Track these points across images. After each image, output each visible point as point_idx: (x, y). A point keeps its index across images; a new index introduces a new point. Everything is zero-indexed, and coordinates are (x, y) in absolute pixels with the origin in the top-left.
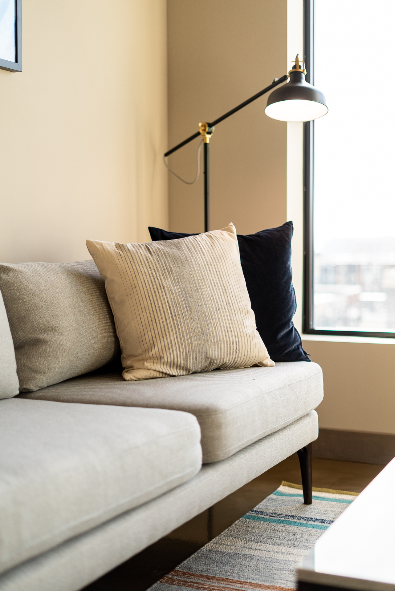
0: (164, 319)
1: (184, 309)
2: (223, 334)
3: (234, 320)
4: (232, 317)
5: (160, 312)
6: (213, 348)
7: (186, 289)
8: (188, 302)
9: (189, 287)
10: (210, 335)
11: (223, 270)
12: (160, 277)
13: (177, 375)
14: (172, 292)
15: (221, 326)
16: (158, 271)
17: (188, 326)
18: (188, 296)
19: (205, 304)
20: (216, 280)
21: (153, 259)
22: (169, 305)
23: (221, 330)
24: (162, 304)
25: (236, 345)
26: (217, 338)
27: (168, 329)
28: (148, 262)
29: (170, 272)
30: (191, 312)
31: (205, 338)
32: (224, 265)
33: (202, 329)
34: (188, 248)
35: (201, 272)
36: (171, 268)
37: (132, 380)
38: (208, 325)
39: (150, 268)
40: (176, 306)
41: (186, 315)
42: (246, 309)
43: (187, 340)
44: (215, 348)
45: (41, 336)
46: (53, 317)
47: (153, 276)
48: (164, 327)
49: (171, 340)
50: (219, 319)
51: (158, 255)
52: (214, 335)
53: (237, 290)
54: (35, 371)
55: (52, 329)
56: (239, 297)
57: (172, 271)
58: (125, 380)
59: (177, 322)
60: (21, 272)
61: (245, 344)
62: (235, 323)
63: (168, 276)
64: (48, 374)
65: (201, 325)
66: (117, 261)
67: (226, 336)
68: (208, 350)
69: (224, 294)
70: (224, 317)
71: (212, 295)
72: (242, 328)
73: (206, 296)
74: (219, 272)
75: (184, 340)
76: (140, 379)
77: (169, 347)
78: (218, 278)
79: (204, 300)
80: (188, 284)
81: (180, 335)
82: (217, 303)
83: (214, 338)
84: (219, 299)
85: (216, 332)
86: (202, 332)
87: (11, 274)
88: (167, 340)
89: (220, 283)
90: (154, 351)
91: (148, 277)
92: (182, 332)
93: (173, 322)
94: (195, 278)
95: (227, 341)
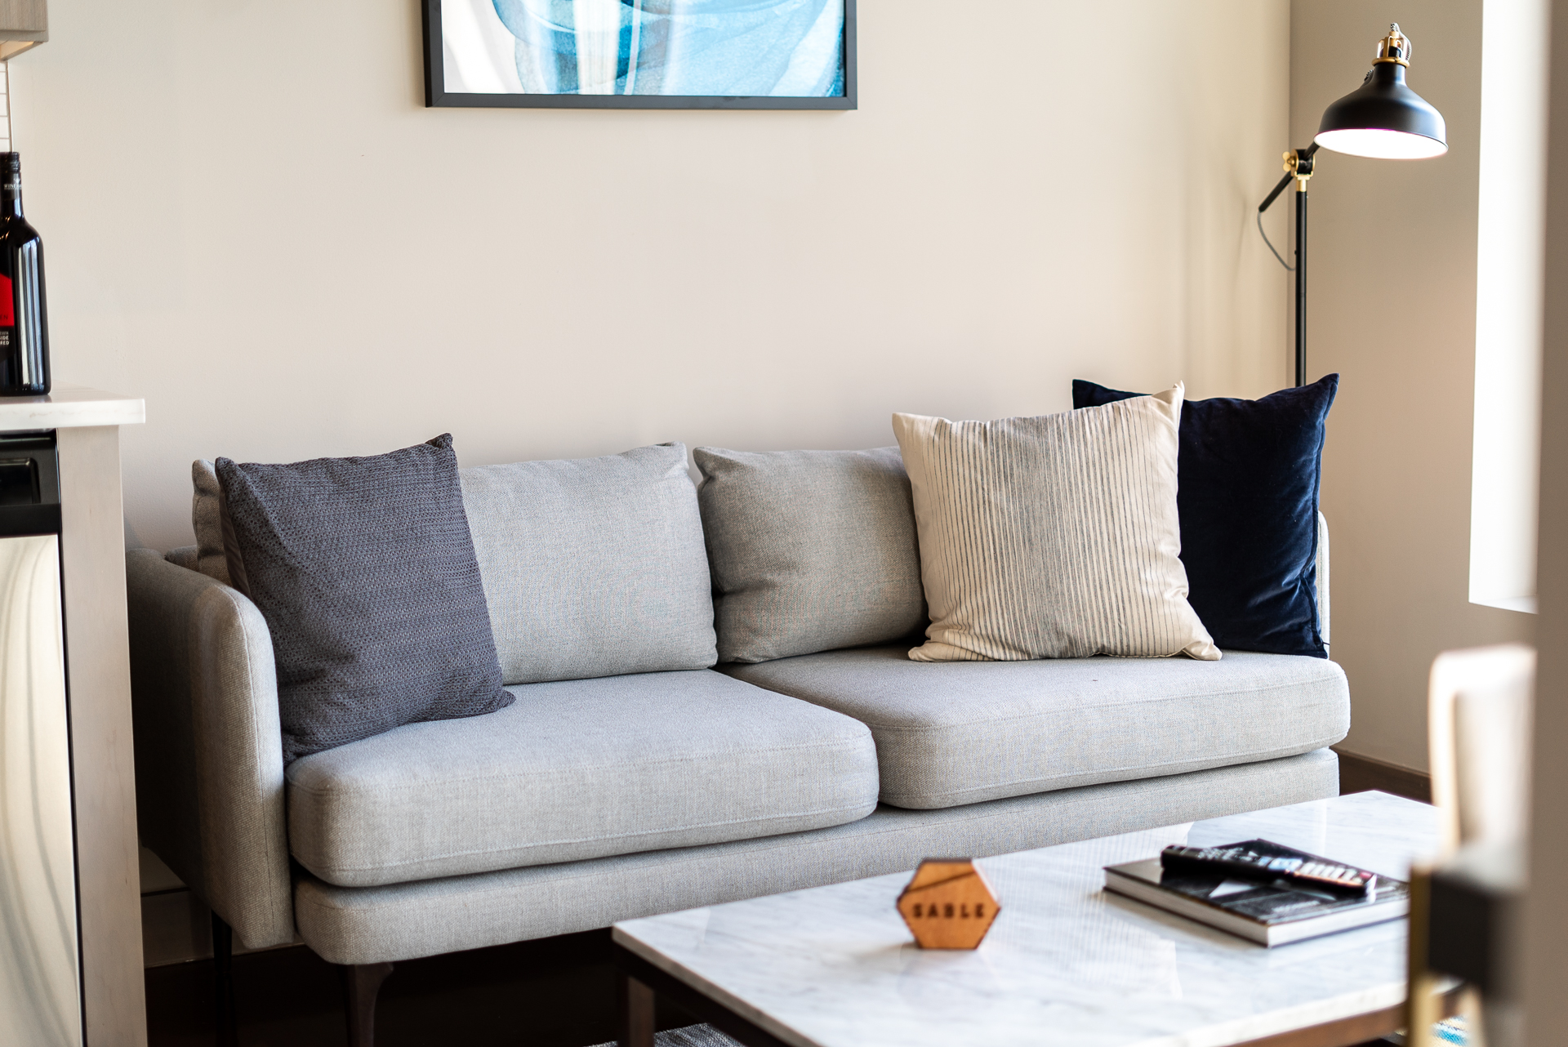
0: (981, 560)
1: (1018, 544)
2: (1090, 594)
3: (1119, 570)
4: (1115, 563)
5: (977, 548)
6: (1069, 617)
7: (1030, 508)
8: (1029, 532)
9: (1037, 504)
10: (1063, 594)
11: (1118, 475)
12: (988, 484)
13: (1003, 658)
14: (1003, 513)
15: (1087, 579)
16: (988, 473)
17: (1022, 576)
18: (1032, 521)
19: (1063, 538)
20: (1097, 494)
21: (986, 452)
22: (993, 535)
23: (1088, 586)
24: (981, 532)
25: (1119, 614)
26: (1077, 600)
27: (986, 578)
28: (975, 458)
29: (1008, 477)
30: (1031, 550)
31: (1053, 599)
32: (1123, 466)
33: (1048, 582)
34: (1059, 433)
35: (1069, 478)
36: (1012, 469)
37: (921, 661)
38: (1061, 576)
39: (975, 468)
40: (1006, 538)
41: (1020, 556)
42: (1152, 549)
43: (1018, 600)
44: (1073, 617)
45: (769, 577)
46: (794, 545)
47: (976, 482)
48: (980, 575)
49: (988, 597)
50: (1086, 566)
51: (997, 444)
52: (1070, 595)
53: (1141, 512)
54: (755, 631)
55: (789, 566)
56: (1143, 526)
57: (1012, 475)
58: (909, 659)
59: (1003, 567)
60: (753, 469)
61: (1138, 614)
62: (1119, 575)
63: (1003, 483)
64: (775, 638)
65: (1047, 575)
66: (925, 454)
67: (1096, 596)
68: (1058, 619)
69: (1107, 520)
70: (1098, 562)
71: (1081, 521)
72: (1134, 585)
73: (1068, 523)
74: (1108, 478)
75: (1012, 599)
76: (934, 661)
77: (985, 610)
78: (1103, 490)
79: (1062, 531)
80: (1037, 499)
81: (1005, 590)
82: (1089, 536)
83: (1070, 599)
84: (1094, 528)
85: (1075, 588)
86: (1048, 587)
87: (736, 474)
88: (982, 598)
89: (1104, 499)
90: (960, 615)
91: (968, 483)
92: (1010, 584)
93: (997, 565)
94: (1055, 488)
95: (1098, 607)
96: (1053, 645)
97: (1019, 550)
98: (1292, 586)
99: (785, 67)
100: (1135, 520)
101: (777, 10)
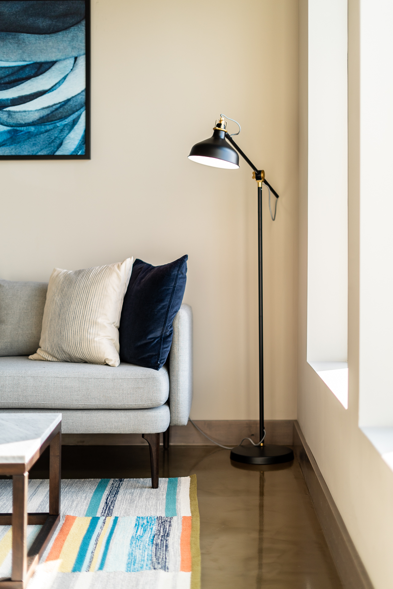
2: (71, 336)
3: (82, 328)
4: (81, 325)
6: (65, 345)
7: (64, 303)
10: (64, 336)
11: (92, 291)
15: (72, 330)
18: (62, 308)
19: (69, 314)
20: (84, 298)
23: (71, 333)
25: (80, 345)
26: (68, 339)
30: (59, 318)
31: (61, 338)
33: (60, 331)
35: (78, 292)
38: (64, 329)
40: (54, 314)
42: (95, 320)
43: (52, 337)
50: (72, 325)
52: (66, 336)
53: (96, 306)
56: (95, 311)
61: (86, 345)
62: (82, 329)
65: (61, 328)
67: (73, 337)
68: (62, 345)
69: (83, 308)
70: (76, 324)
71: (75, 308)
72: (85, 334)
73: (72, 309)
74: (89, 292)
78: (86, 297)
79: (69, 311)
80: (67, 300)
82: (76, 314)
83: (66, 338)
84: (79, 311)
85: (68, 334)
86: (60, 333)
89: (85, 300)
94: (73, 295)
95: (73, 342)
96: (64, 356)
97: (56, 318)
98: (153, 340)
99: (61, 144)
100: (93, 309)
101: (58, 124)
